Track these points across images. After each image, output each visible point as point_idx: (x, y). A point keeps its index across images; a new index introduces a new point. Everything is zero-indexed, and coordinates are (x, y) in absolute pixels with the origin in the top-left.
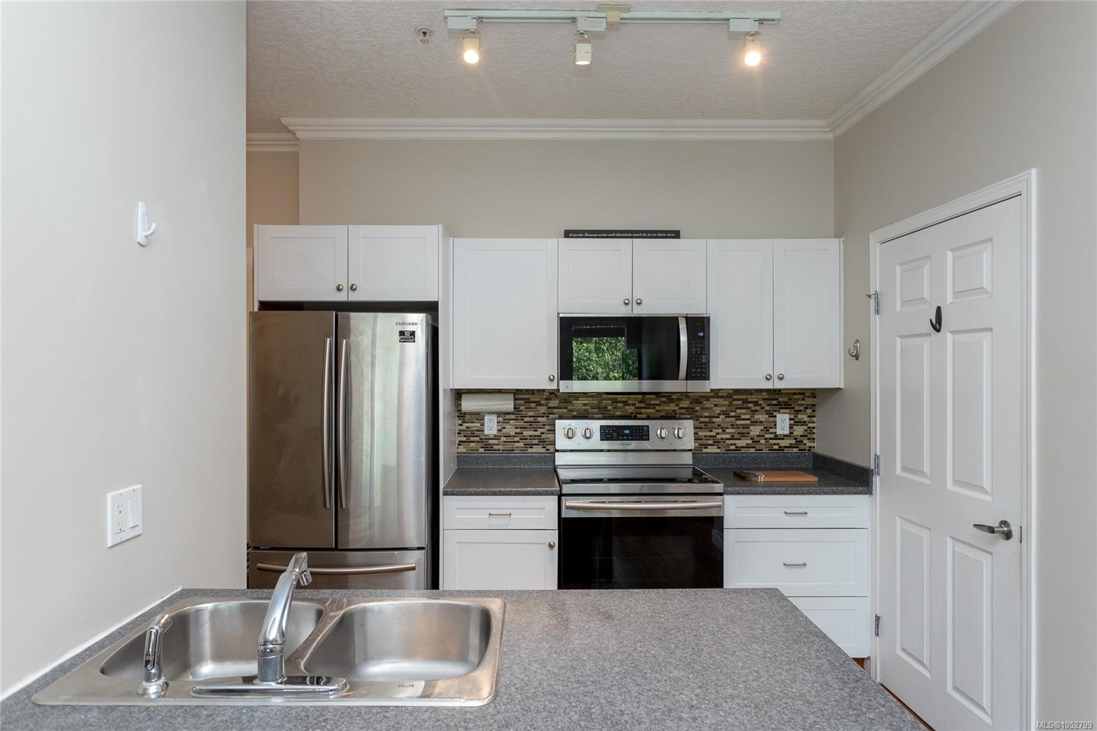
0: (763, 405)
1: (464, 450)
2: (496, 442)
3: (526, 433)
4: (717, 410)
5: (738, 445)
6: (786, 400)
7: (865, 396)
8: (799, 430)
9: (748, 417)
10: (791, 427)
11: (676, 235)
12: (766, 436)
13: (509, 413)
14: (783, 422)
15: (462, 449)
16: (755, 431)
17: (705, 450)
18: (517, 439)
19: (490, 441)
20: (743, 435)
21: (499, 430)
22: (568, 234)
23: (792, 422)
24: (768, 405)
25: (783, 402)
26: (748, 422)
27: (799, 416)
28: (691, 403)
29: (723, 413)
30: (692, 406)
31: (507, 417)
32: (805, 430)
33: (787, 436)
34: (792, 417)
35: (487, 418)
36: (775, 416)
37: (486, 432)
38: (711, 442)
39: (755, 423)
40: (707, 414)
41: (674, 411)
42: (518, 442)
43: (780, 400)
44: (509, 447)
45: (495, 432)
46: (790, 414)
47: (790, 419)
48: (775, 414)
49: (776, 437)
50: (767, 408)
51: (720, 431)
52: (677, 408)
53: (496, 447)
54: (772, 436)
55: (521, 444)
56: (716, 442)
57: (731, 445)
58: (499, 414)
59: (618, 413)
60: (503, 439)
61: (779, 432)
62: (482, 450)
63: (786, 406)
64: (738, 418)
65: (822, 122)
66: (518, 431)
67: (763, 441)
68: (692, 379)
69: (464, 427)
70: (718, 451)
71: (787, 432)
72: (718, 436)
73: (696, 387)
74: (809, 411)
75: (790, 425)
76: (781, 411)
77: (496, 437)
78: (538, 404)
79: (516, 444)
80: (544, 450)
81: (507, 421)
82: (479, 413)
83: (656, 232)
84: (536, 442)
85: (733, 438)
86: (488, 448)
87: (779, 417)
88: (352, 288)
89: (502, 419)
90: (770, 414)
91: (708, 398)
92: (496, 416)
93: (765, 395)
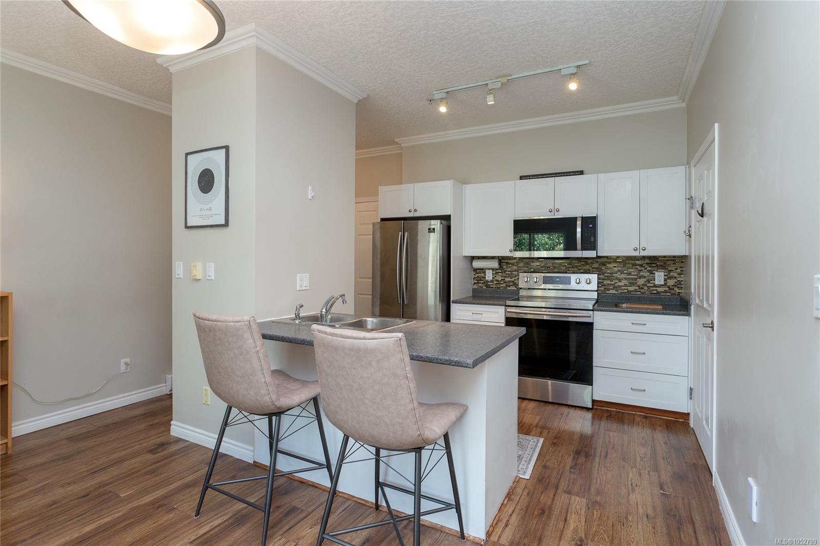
0: (646, 267)
1: (476, 287)
2: (492, 283)
3: (507, 279)
4: (616, 269)
5: (629, 289)
6: (662, 264)
8: (671, 282)
9: (636, 273)
10: (665, 280)
11: (581, 173)
12: (648, 285)
13: (497, 269)
14: (659, 277)
15: (475, 287)
16: (641, 282)
17: (608, 292)
18: (502, 282)
19: (489, 283)
20: (632, 284)
21: (493, 278)
22: (521, 178)
23: (666, 277)
24: (650, 267)
25: (660, 265)
26: (636, 277)
27: (671, 274)
28: (600, 265)
29: (619, 271)
30: (600, 267)
31: (497, 271)
32: (676, 282)
33: (662, 285)
34: (666, 274)
35: (487, 271)
36: (654, 274)
37: (487, 279)
38: (612, 287)
39: (640, 277)
40: (609, 271)
41: (589, 269)
42: (502, 284)
43: (657, 264)
44: (498, 286)
45: (491, 279)
46: (664, 272)
47: (665, 276)
48: (654, 272)
49: (655, 286)
50: (649, 269)
51: (617, 281)
52: (591, 268)
53: (491, 286)
54: (652, 285)
55: (504, 285)
56: (615, 288)
57: (625, 289)
58: (493, 269)
59: (556, 270)
60: (495, 282)
61: (657, 282)
62: (485, 287)
63: (659, 267)
64: (629, 274)
65: (676, 98)
66: (503, 278)
67: (646, 288)
68: (585, 250)
69: (476, 276)
70: (616, 292)
71: (662, 283)
72: (616, 284)
73: (591, 254)
74: (678, 271)
75: (664, 279)
76: (659, 270)
77: (492, 281)
78: (513, 264)
79: (502, 285)
80: (516, 289)
81: (497, 273)
82: (483, 269)
83: (570, 172)
84: (512, 284)
85: (626, 285)
86: (488, 286)
87: (657, 274)
88: (415, 211)
89: (494, 272)
90: (651, 272)
91: (610, 263)
92: (491, 271)
93: (647, 261)
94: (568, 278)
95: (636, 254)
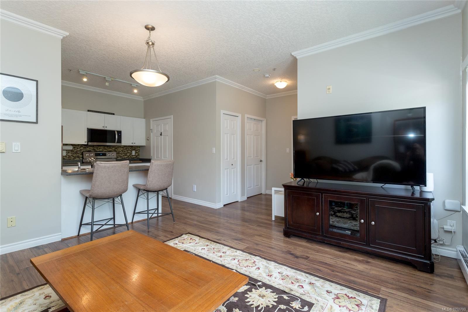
3: (74, 155)
4: (120, 150)
7: (149, 147)
8: (137, 154)
10: (135, 154)
11: (114, 114)
13: (69, 150)
14: (134, 153)
16: (128, 154)
17: (118, 158)
20: (126, 155)
21: (67, 155)
22: (89, 111)
28: (115, 149)
29: (122, 151)
39: (128, 153)
44: (70, 158)
45: (65, 155)
46: (135, 151)
49: (132, 156)
50: (131, 150)
51: (121, 154)
52: (112, 150)
55: (73, 158)
56: (120, 157)
58: (66, 150)
60: (67, 157)
61: (133, 155)
63: (134, 149)
64: (125, 152)
65: (142, 97)
66: (72, 155)
67: (130, 156)
68: (118, 143)
73: (118, 144)
74: (138, 151)
77: (66, 156)
78: (78, 148)
79: (71, 158)
80: (79, 159)
81: (69, 152)
83: (107, 113)
84: (77, 157)
85: (124, 156)
87: (133, 151)
89: (67, 152)
90: (131, 151)
91: (118, 148)
92: (65, 151)
93: (130, 147)
94: (106, 153)
95: (132, 145)
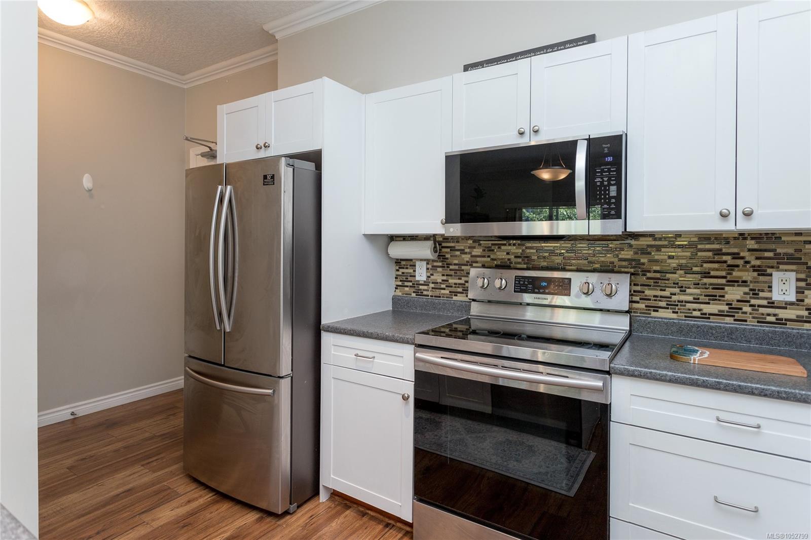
0: (747, 259)
1: (400, 294)
2: (425, 287)
4: (674, 263)
5: (705, 311)
6: (791, 251)
9: (723, 273)
10: (799, 291)
12: (753, 302)
13: (433, 261)
14: (784, 284)
15: (399, 293)
16: (734, 294)
17: (654, 314)
18: (443, 286)
19: (421, 287)
20: (713, 298)
21: (429, 277)
22: (467, 68)
23: (803, 284)
24: (757, 258)
25: (785, 254)
26: (723, 281)
28: (636, 253)
29: (681, 267)
30: (636, 257)
31: (435, 264)
33: (792, 304)
34: (803, 276)
35: (418, 264)
36: (771, 275)
37: (418, 278)
38: (663, 304)
39: (733, 282)
40: (656, 268)
41: (613, 263)
42: (444, 289)
43: (779, 251)
44: (437, 292)
45: (425, 278)
46: (797, 272)
47: (798, 280)
48: (769, 271)
49: (771, 304)
50: (756, 263)
51: (677, 290)
52: (616, 260)
53: (425, 293)
54: (765, 302)
55: (447, 292)
56: (671, 305)
57: (694, 310)
58: (428, 261)
59: (545, 264)
60: (432, 285)
61: (776, 296)
62: (414, 295)
63: (790, 260)
64: (706, 274)
66: (445, 278)
67: (747, 309)
68: (596, 218)
69: (400, 273)
70: (674, 316)
71: (792, 297)
72: (674, 298)
75: (797, 288)
76: (781, 267)
77: (426, 284)
78: (462, 252)
79: (443, 291)
80: (467, 299)
81: (435, 268)
82: (411, 260)
84: (460, 289)
85: (696, 301)
86: (419, 293)
87: (777, 276)
88: (266, 146)
89: (430, 266)
90: (761, 271)
91: (658, 248)
92: (425, 263)
93: (751, 244)
94: (566, 281)
95: (728, 226)
